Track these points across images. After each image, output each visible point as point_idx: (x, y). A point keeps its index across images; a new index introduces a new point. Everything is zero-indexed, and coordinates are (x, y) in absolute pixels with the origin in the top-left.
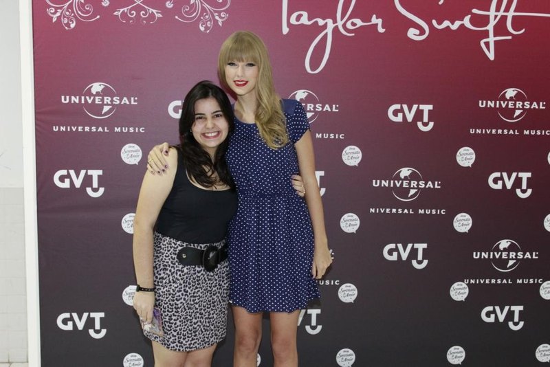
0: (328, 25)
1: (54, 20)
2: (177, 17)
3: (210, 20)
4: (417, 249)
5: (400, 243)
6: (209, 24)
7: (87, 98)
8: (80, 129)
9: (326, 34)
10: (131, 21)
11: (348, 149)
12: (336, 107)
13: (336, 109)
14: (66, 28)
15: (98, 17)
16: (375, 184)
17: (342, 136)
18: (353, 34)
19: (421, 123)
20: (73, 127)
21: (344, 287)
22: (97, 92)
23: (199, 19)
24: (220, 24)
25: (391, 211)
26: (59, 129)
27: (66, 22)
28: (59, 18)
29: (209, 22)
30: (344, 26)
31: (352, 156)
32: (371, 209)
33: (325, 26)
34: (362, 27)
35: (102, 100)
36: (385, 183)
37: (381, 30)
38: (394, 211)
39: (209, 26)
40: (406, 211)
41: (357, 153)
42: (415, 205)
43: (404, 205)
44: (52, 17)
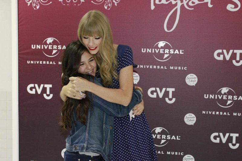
0: (178, 3)
1: (29, 5)
2: (92, 2)
3: (110, 3)
4: (232, 137)
5: (221, 132)
6: (109, 5)
7: (45, 46)
8: (41, 62)
9: (177, 9)
10: (68, 4)
11: (189, 76)
12: (182, 51)
13: (182, 52)
14: (35, 9)
15: (51, 2)
16: (206, 97)
17: (186, 68)
18: (193, 9)
19: (235, 61)
20: (37, 62)
21: (186, 156)
22: (50, 43)
23: (104, 3)
24: (116, 5)
25: (215, 113)
26: (30, 62)
27: (34, 6)
28: (31, 4)
29: (110, 4)
30: (187, 4)
31: (192, 80)
32: (203, 112)
33: (176, 4)
34: (198, 4)
35: (52, 47)
36: (212, 97)
37: (210, 6)
38: (217, 113)
39: (110, 6)
40: (225, 114)
41: (195, 78)
42: (231, 110)
43: (224, 110)
44: (28, 3)
